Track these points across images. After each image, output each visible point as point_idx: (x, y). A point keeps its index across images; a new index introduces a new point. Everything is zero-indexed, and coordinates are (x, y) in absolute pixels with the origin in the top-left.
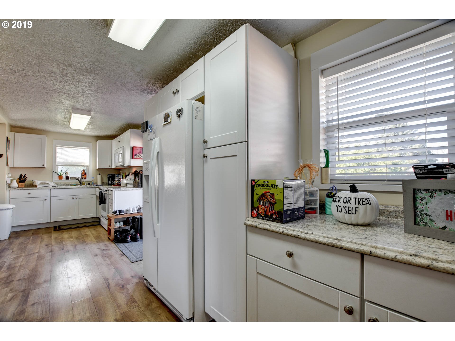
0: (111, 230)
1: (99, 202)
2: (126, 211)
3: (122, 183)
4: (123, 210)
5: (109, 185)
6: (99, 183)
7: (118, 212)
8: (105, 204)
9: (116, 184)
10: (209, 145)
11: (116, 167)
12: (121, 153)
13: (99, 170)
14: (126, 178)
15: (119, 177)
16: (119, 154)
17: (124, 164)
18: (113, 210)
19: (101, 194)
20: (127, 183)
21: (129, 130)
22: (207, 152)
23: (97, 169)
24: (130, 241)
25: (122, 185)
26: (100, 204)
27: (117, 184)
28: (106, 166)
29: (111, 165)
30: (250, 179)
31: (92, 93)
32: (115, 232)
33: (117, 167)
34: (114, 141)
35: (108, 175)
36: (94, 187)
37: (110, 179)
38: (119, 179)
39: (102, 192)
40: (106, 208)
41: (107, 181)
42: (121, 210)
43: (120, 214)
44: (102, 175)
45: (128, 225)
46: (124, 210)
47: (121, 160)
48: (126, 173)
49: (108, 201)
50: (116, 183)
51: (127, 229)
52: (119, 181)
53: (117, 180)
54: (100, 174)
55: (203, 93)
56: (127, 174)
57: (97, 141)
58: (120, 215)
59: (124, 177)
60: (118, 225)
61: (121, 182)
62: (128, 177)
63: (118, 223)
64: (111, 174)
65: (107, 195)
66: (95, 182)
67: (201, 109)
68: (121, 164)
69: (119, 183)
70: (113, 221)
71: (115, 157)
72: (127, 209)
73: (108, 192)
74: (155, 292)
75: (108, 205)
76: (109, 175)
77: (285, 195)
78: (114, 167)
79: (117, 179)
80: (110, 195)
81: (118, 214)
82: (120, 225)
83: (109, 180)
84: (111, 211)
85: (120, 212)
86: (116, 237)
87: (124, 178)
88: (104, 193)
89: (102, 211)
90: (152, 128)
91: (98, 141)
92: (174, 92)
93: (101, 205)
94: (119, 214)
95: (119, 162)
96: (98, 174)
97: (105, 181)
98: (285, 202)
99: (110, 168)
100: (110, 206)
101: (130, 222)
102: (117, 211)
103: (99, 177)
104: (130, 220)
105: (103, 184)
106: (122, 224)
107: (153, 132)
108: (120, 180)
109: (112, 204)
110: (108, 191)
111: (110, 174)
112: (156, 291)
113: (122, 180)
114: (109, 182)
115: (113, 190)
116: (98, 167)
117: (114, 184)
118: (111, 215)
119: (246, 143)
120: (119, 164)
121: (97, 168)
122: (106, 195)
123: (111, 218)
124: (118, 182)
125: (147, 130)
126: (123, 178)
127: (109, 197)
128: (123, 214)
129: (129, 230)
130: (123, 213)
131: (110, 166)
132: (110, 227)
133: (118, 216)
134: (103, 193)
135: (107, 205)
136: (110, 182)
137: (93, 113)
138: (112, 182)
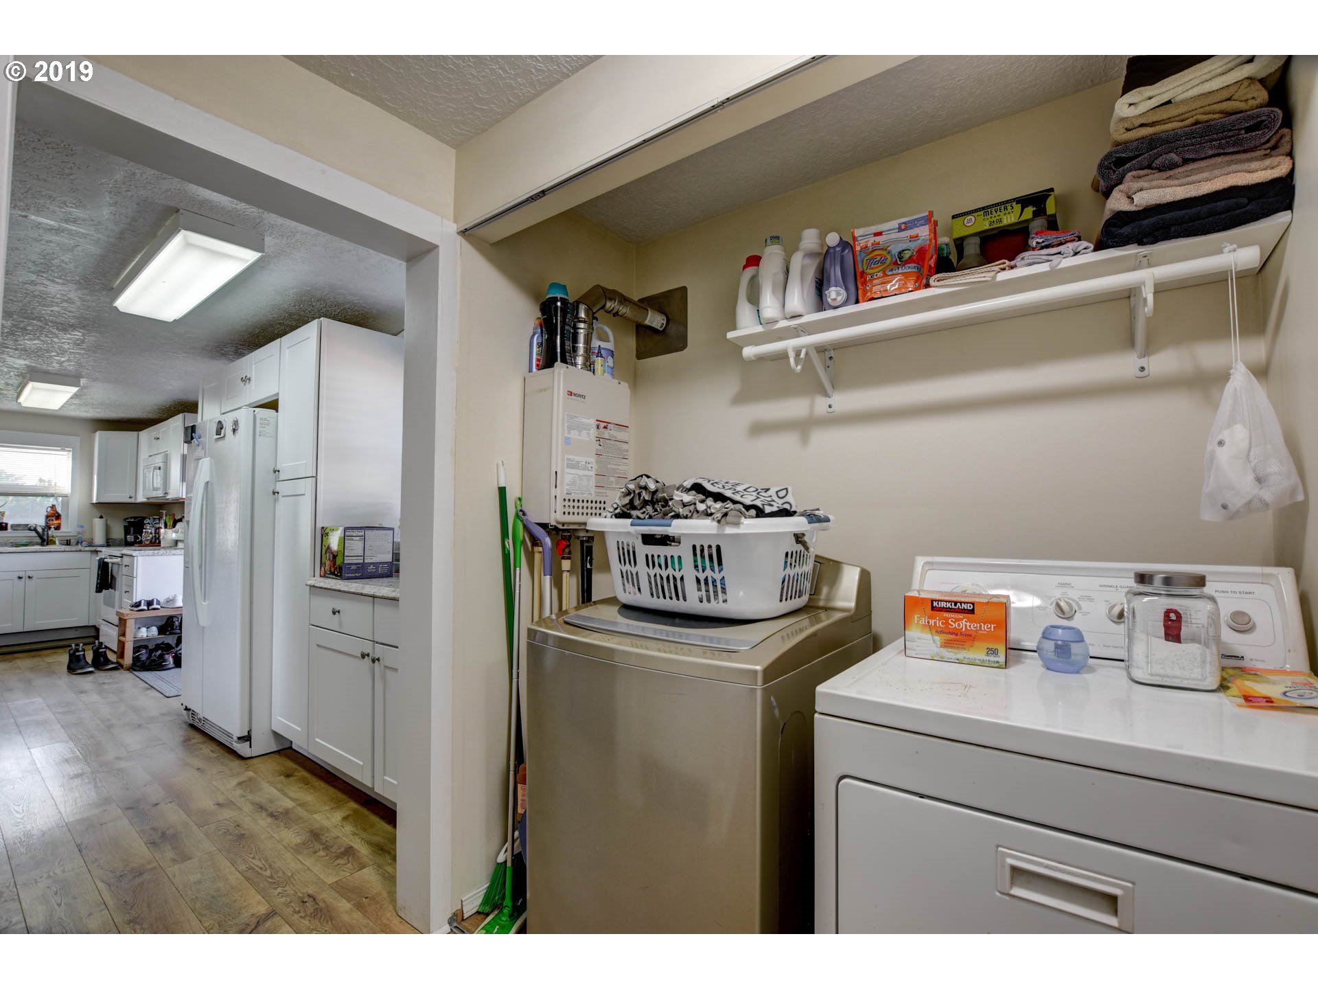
0: (126, 644)
1: (97, 584)
2: (168, 602)
3: (164, 538)
4: (157, 600)
5: (128, 544)
6: (99, 538)
7: (146, 604)
8: (112, 588)
9: (148, 542)
10: (282, 476)
11: (148, 499)
12: (160, 468)
13: (99, 505)
14: (174, 526)
15: (157, 526)
16: (155, 468)
17: (166, 493)
18: (132, 600)
19: (104, 567)
20: (176, 539)
21: (181, 415)
22: (280, 487)
23: (93, 504)
24: (173, 666)
25: (162, 544)
26: (99, 590)
27: (151, 542)
28: (119, 495)
29: (133, 495)
30: (319, 525)
31: (83, 352)
32: (136, 649)
33: (150, 501)
34: (144, 435)
35: (125, 520)
36: (83, 549)
37: (132, 529)
38: (156, 531)
39: (105, 560)
40: (114, 598)
41: (122, 536)
42: (153, 600)
43: (151, 608)
44: (107, 520)
45: (171, 634)
46: (162, 600)
47: (158, 482)
48: (174, 514)
49: (121, 582)
50: (148, 540)
51: (168, 644)
52: (155, 533)
53: (151, 533)
54: (101, 517)
55: (278, 394)
56: (178, 517)
57: (96, 431)
58: (148, 610)
59: (168, 524)
60: (143, 633)
61: (161, 537)
62: (179, 525)
63: (144, 630)
64: (135, 518)
65: (119, 567)
66: (86, 536)
67: (272, 421)
68: (160, 494)
69: (155, 541)
70: (131, 626)
71: (144, 475)
72: (169, 598)
73: (122, 561)
74: (200, 724)
75: (121, 592)
76: (128, 519)
77: (346, 546)
78: (141, 499)
79: (149, 531)
80: (125, 566)
81: (146, 608)
82: (150, 634)
83: (127, 532)
84: (127, 602)
85: (149, 603)
86: (136, 659)
87: (168, 527)
88: (112, 563)
89: (103, 607)
90: (201, 439)
91: (98, 433)
92: (242, 378)
93: (101, 592)
94: (148, 608)
95: (155, 489)
96: (97, 518)
97: (118, 532)
98: (346, 554)
99: (132, 501)
100: (126, 592)
101: (176, 627)
102: (143, 601)
103: (99, 525)
104: (174, 622)
105: (109, 543)
106: (154, 631)
107: (200, 447)
108: (158, 533)
109: (131, 586)
110: (122, 557)
111: (131, 518)
112: (203, 722)
113: (162, 531)
114: (128, 536)
115: (134, 553)
116: (97, 499)
117: (141, 542)
118: (126, 611)
119: (314, 479)
120: (154, 494)
121: (95, 501)
122: (115, 568)
123: (125, 618)
124: (152, 538)
125: (193, 441)
126: (166, 527)
127: (124, 570)
128: (158, 609)
129: (174, 646)
130: (159, 607)
131: (130, 497)
132: (122, 638)
133: (144, 612)
134: (107, 563)
135: (117, 593)
136: (130, 538)
137: (83, 381)
138: (136, 538)
